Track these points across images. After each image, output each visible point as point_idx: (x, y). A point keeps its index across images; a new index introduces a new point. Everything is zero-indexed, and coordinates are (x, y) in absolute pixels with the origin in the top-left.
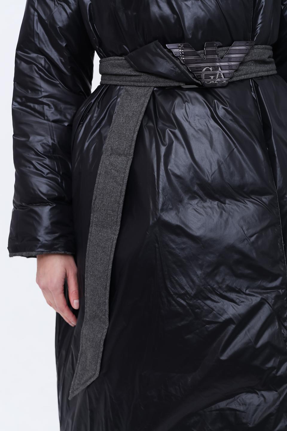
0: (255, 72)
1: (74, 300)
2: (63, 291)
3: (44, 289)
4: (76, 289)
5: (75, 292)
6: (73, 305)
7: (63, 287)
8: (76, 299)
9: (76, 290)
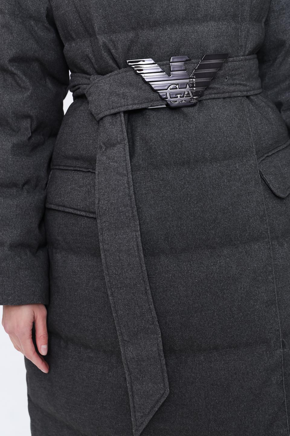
0: (228, 92)
1: (41, 345)
2: (31, 336)
3: (11, 333)
4: (45, 333)
5: (44, 337)
6: (41, 350)
7: (31, 331)
8: (44, 345)
9: (44, 335)
